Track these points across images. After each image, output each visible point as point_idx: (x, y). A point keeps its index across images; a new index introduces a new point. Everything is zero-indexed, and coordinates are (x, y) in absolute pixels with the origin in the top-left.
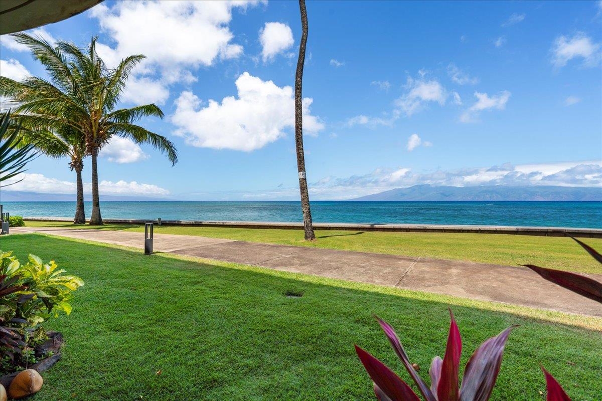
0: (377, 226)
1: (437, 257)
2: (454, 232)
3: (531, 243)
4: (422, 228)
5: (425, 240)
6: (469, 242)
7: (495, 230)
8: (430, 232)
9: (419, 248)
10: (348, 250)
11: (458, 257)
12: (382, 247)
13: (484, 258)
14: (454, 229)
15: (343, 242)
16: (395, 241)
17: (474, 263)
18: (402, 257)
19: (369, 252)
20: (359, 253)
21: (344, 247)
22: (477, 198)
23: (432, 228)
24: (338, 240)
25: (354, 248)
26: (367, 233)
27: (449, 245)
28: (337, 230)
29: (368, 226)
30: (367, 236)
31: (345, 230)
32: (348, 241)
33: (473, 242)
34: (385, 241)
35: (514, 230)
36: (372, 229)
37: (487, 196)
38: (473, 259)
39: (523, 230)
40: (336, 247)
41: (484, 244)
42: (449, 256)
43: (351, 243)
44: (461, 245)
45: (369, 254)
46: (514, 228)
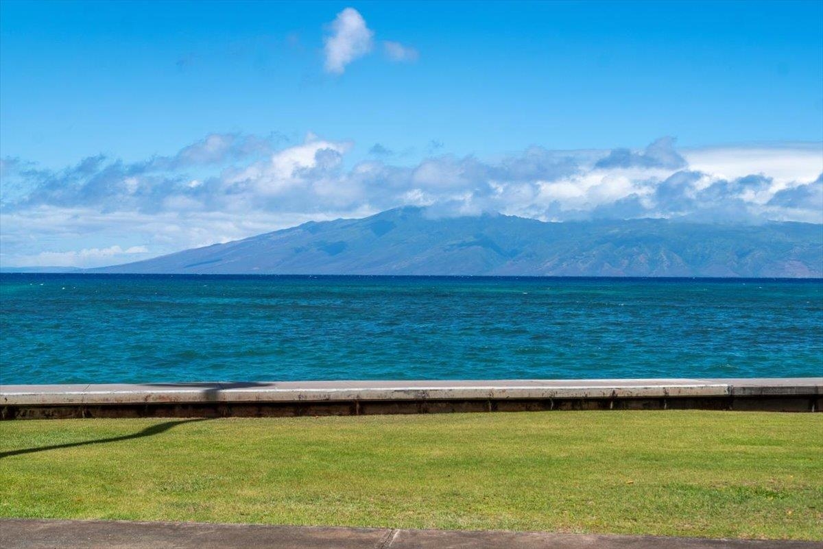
0: (230, 394)
1: (463, 522)
2: (528, 409)
3: (769, 443)
4: (411, 396)
5: (424, 452)
6: (575, 448)
7: (662, 394)
8: (439, 411)
9: (399, 486)
10: (99, 515)
11: (538, 517)
12: (249, 492)
13: (626, 514)
14: (526, 396)
15: (74, 482)
16: (305, 458)
17: (589, 539)
18: (331, 536)
19: (190, 522)
20: (149, 528)
21: (78, 505)
22: (607, 266)
23: (450, 396)
24: (53, 470)
25: (122, 510)
26: (186, 431)
27: (508, 466)
28: (48, 417)
29: (192, 393)
30: (185, 444)
31: (88, 415)
32: (97, 472)
33: (588, 448)
34: (263, 463)
35: (722, 393)
36: (211, 408)
37: (641, 258)
38: (591, 520)
39: (747, 393)
40: (41, 509)
41: (628, 455)
42: (507, 516)
43: (111, 481)
44: (549, 462)
45: (194, 528)
46: (718, 386)
